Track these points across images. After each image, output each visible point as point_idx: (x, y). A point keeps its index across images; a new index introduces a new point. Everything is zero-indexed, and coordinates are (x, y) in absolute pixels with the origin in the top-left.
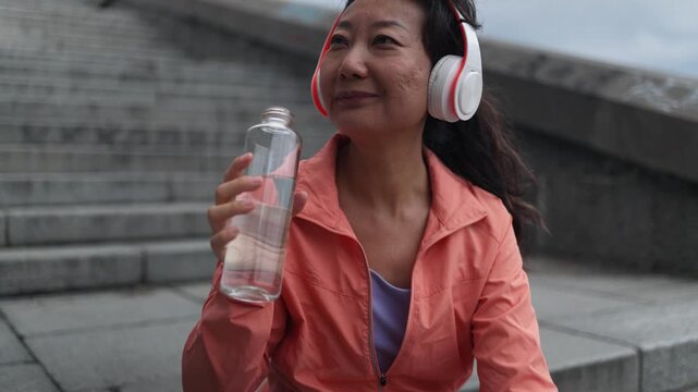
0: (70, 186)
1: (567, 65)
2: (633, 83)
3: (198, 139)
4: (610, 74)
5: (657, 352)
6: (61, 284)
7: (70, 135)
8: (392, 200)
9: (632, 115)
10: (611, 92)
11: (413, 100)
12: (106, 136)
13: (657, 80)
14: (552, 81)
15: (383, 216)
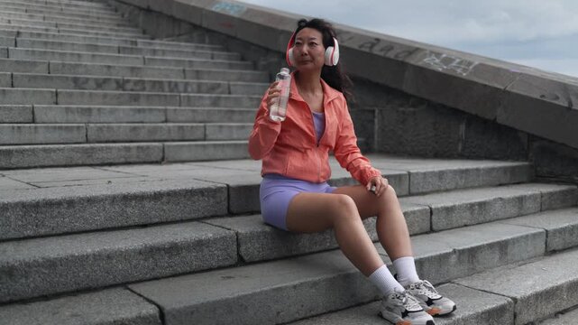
0: (112, 112)
1: (391, 44)
2: (425, 56)
3: (174, 86)
4: (413, 50)
5: (417, 174)
6: (122, 160)
7: (100, 84)
8: (313, 91)
9: (424, 73)
10: (413, 61)
11: (320, 60)
12: (121, 85)
13: (436, 53)
14: (382, 54)
15: (310, 95)
